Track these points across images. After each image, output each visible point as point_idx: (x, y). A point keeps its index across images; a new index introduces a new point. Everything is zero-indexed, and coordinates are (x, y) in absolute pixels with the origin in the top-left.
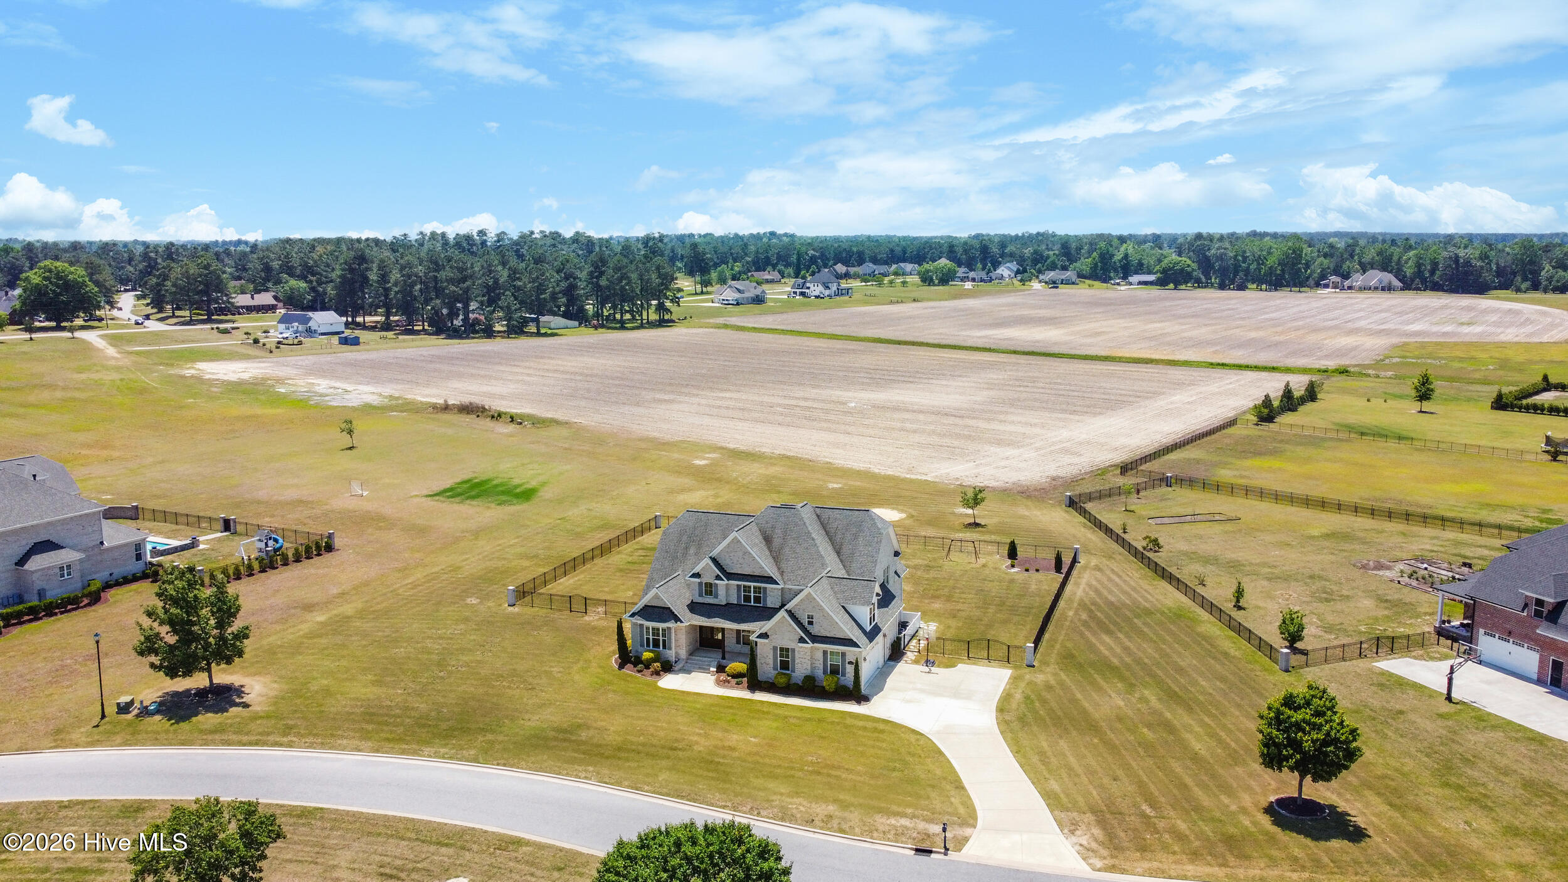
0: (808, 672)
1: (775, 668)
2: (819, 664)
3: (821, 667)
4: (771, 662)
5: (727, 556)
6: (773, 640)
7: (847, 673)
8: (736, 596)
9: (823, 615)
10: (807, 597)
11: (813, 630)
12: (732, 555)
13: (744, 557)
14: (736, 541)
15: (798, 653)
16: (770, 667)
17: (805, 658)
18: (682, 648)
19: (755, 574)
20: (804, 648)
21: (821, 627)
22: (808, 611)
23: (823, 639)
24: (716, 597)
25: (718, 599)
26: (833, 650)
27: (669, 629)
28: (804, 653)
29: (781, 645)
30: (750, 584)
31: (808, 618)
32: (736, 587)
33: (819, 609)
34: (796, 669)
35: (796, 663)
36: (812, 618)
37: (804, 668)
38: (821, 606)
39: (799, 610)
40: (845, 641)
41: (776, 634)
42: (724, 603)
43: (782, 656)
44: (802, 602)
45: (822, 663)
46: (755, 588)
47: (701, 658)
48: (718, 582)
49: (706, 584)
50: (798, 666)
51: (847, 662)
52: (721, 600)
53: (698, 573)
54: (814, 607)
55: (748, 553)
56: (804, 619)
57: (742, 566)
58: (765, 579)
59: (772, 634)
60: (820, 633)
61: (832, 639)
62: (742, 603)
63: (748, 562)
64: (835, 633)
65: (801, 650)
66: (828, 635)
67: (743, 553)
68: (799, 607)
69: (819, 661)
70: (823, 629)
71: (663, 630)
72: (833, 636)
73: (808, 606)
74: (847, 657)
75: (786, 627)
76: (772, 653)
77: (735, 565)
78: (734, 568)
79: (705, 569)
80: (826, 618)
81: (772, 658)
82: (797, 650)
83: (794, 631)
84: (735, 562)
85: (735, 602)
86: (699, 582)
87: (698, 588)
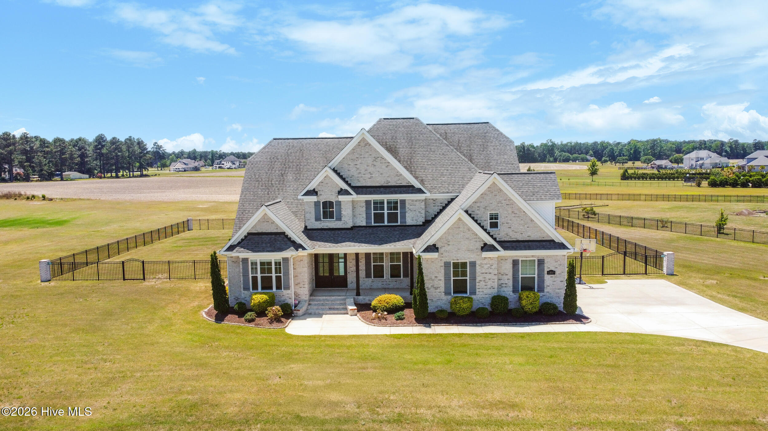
0: (494, 292)
1: (447, 293)
2: (508, 280)
3: (510, 283)
4: (442, 284)
5: (352, 164)
6: (445, 254)
7: (545, 286)
8: (364, 216)
9: (513, 212)
10: (489, 189)
11: (499, 234)
12: (358, 163)
13: (374, 163)
14: (362, 144)
15: (480, 267)
16: (440, 292)
17: (490, 273)
18: (303, 286)
19: (390, 184)
20: (490, 259)
21: (510, 229)
22: (492, 208)
23: (514, 244)
24: (339, 219)
25: (342, 222)
26: (527, 258)
27: (286, 260)
28: (488, 265)
29: (455, 259)
30: (385, 197)
31: (491, 219)
32: (364, 204)
33: (507, 205)
34: (477, 290)
35: (477, 281)
36: (496, 218)
37: (489, 287)
38: (510, 200)
39: (478, 208)
40: (544, 243)
41: (449, 245)
42: (349, 225)
43: (456, 274)
44: (483, 198)
45: (511, 278)
46: (389, 203)
47: (328, 298)
48: (341, 198)
49: (325, 203)
50: (480, 286)
51: (546, 272)
52: (346, 223)
53: (314, 189)
54: (500, 202)
55: (380, 159)
56: (485, 220)
57: (372, 176)
58: (405, 189)
59: (442, 245)
60: (508, 237)
61: (526, 243)
62: (373, 224)
63: (380, 170)
64: (529, 234)
65: (485, 262)
66: (520, 239)
67: (374, 159)
68: (478, 205)
69: (507, 275)
70: (513, 231)
71: (276, 263)
72: (528, 239)
73: (491, 202)
74: (545, 265)
75: (462, 234)
76: (443, 271)
77: (363, 176)
78: (361, 179)
79: (323, 184)
80: (517, 215)
81: (443, 279)
82: (478, 263)
83: (475, 237)
84: (363, 172)
85: (364, 224)
86: (315, 202)
87: (313, 209)
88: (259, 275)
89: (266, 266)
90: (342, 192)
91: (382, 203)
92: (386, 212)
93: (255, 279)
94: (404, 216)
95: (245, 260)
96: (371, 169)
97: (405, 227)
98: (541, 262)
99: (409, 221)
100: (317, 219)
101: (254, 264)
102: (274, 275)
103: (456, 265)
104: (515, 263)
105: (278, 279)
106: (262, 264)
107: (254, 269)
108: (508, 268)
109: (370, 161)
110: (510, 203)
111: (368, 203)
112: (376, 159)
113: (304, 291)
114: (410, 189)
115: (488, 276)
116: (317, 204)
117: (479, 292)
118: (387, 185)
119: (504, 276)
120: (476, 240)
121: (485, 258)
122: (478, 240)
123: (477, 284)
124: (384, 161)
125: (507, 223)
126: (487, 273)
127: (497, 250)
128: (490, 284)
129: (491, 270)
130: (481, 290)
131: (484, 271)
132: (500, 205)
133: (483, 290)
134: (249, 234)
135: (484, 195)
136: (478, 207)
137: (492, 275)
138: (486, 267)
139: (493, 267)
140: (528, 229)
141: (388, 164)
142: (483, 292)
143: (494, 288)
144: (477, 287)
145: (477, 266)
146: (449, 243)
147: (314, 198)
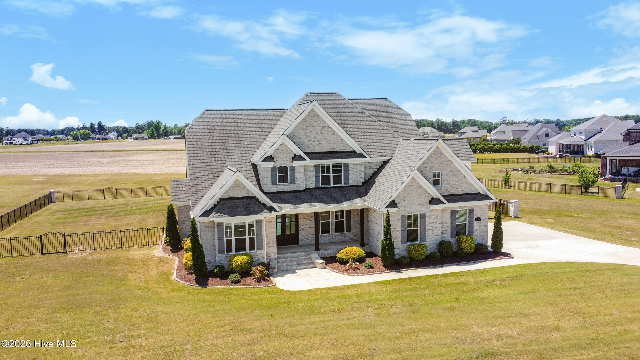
0: (439, 238)
1: (403, 242)
2: (448, 227)
3: (450, 230)
4: (399, 235)
5: (303, 133)
6: (402, 209)
7: (474, 231)
8: (314, 178)
9: (451, 171)
10: (434, 152)
11: (441, 190)
12: (308, 131)
13: (322, 131)
14: (312, 114)
15: (428, 218)
16: (398, 242)
17: (436, 223)
18: (272, 245)
19: (335, 150)
20: (436, 211)
21: (449, 185)
22: (436, 168)
23: (452, 197)
24: (293, 182)
25: (296, 185)
26: (461, 208)
27: (259, 222)
28: (435, 216)
29: (410, 212)
30: (331, 162)
31: (435, 177)
32: (313, 168)
33: (447, 165)
34: (426, 238)
35: (426, 230)
36: (439, 177)
37: (435, 234)
38: (449, 161)
39: (425, 169)
40: (474, 196)
41: (404, 200)
42: (302, 188)
43: (410, 225)
44: (429, 160)
45: (450, 226)
46: (334, 166)
47: (292, 255)
48: (296, 163)
49: (280, 168)
50: (429, 233)
51: (474, 219)
52: (299, 186)
53: (271, 156)
54: (441, 163)
55: (327, 127)
56: (431, 179)
57: (321, 143)
58: (348, 154)
59: (399, 201)
60: (448, 192)
61: (461, 196)
62: (321, 186)
63: (327, 138)
64: (463, 188)
65: (432, 213)
66: (456, 193)
67: (322, 128)
68: (425, 165)
69: (446, 223)
70: (451, 186)
71: (249, 226)
72: (462, 193)
73: (435, 163)
74: (474, 213)
75: (415, 191)
76: (400, 223)
77: (312, 143)
78: (311, 146)
79: (278, 151)
80: (454, 174)
81: (400, 230)
82: (427, 214)
83: (425, 193)
84: (312, 139)
85: (313, 186)
86: (271, 167)
87: (270, 174)
88: (233, 238)
89: (240, 228)
90: (296, 158)
91: (328, 167)
92: (331, 175)
93: (229, 242)
94: (347, 178)
95: (220, 225)
96: (319, 137)
97: (348, 187)
98: (471, 211)
99: (352, 182)
100: (274, 183)
101: (228, 228)
102: (247, 237)
103: (410, 217)
104: (453, 213)
105: (252, 240)
106: (236, 227)
107: (228, 233)
108: (448, 216)
109: (318, 129)
110: (449, 163)
111: (316, 167)
112: (323, 127)
113: (273, 250)
114: (352, 154)
115: (434, 225)
116: (273, 169)
117: (428, 239)
118: (333, 151)
119: (444, 224)
120: (425, 195)
121: (432, 210)
122: (427, 195)
123: (426, 232)
124: (330, 130)
125: (447, 180)
126: (433, 223)
127: (443, 203)
128: (436, 231)
129: (437, 220)
130: (429, 237)
131: (431, 221)
132: (441, 165)
133: (431, 237)
134: (221, 199)
135: (429, 158)
136: (425, 167)
137: (438, 224)
138: (433, 217)
139: (438, 217)
140: (462, 184)
141: (333, 132)
142: (430, 239)
143: (439, 235)
144: (426, 235)
145: (426, 217)
146: (405, 199)
147: (271, 164)
